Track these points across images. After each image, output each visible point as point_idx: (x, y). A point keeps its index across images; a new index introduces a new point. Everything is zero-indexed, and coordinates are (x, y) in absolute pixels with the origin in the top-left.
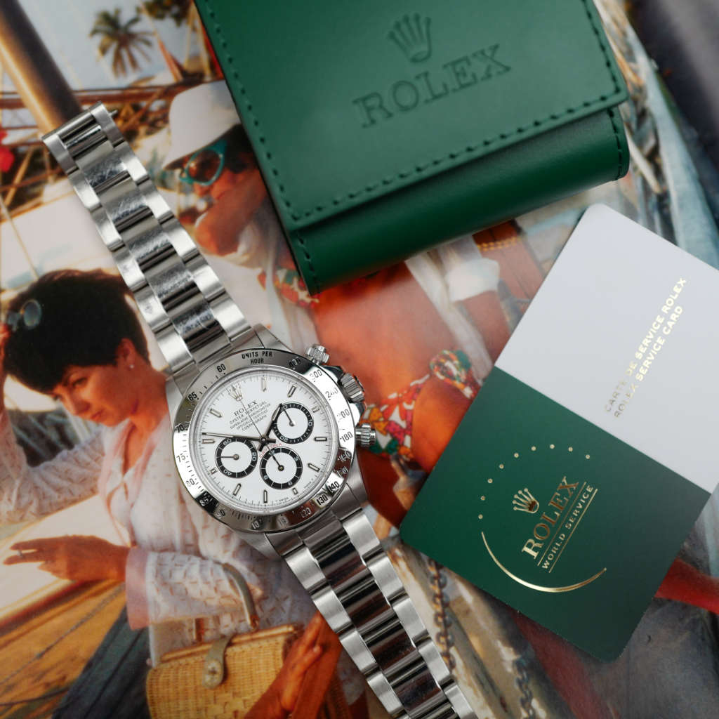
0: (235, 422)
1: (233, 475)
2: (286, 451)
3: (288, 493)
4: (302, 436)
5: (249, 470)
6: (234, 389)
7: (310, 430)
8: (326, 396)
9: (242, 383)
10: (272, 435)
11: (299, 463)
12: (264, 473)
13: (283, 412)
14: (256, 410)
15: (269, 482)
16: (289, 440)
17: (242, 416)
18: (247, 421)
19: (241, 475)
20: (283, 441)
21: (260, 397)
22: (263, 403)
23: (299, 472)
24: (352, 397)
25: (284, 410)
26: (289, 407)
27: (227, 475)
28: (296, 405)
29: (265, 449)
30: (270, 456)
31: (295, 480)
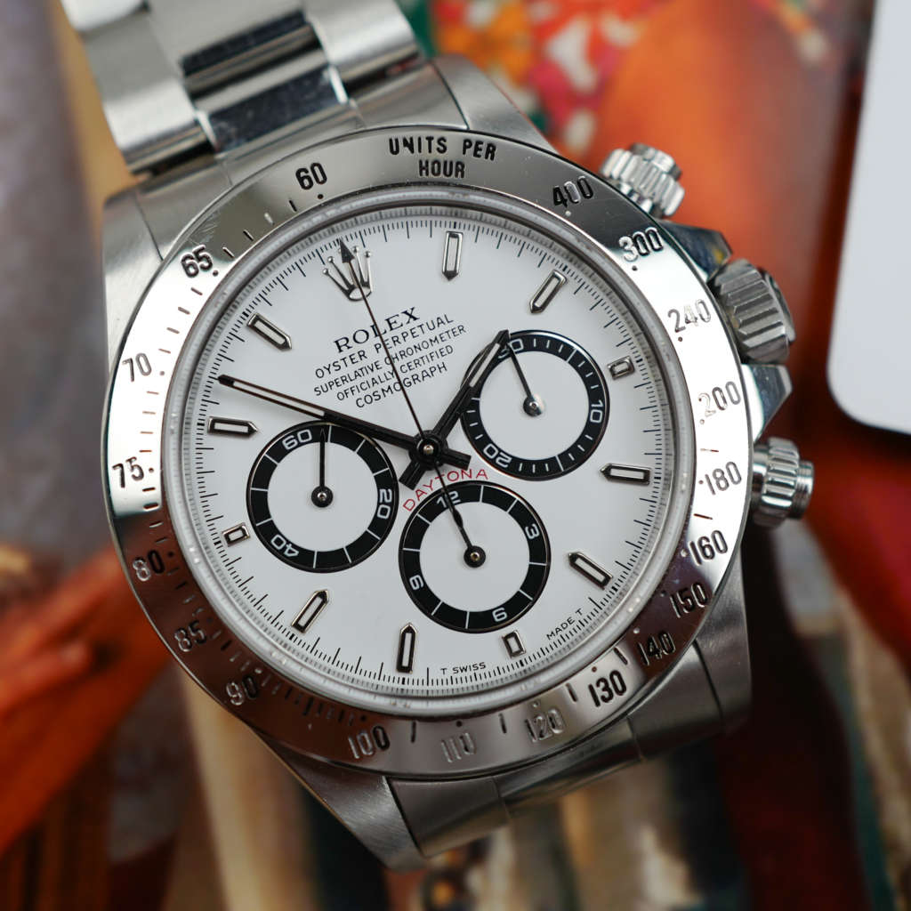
0: (335, 375)
1: (304, 560)
2: (498, 498)
3: (487, 647)
4: (563, 456)
5: (362, 548)
6: (347, 256)
7: (592, 435)
8: (669, 325)
9: (374, 241)
10: (458, 440)
11: (539, 549)
12: (409, 565)
13: (507, 364)
14: (417, 341)
15: (424, 599)
16: (516, 461)
17: (362, 355)
18: (375, 374)
19: (332, 562)
20: (492, 462)
21: (433, 299)
22: (440, 322)
23: (535, 581)
24: (748, 343)
25: (512, 355)
26: (529, 348)
27: (279, 554)
28: (556, 343)
29: (430, 483)
30: (440, 509)
31: (517, 606)
